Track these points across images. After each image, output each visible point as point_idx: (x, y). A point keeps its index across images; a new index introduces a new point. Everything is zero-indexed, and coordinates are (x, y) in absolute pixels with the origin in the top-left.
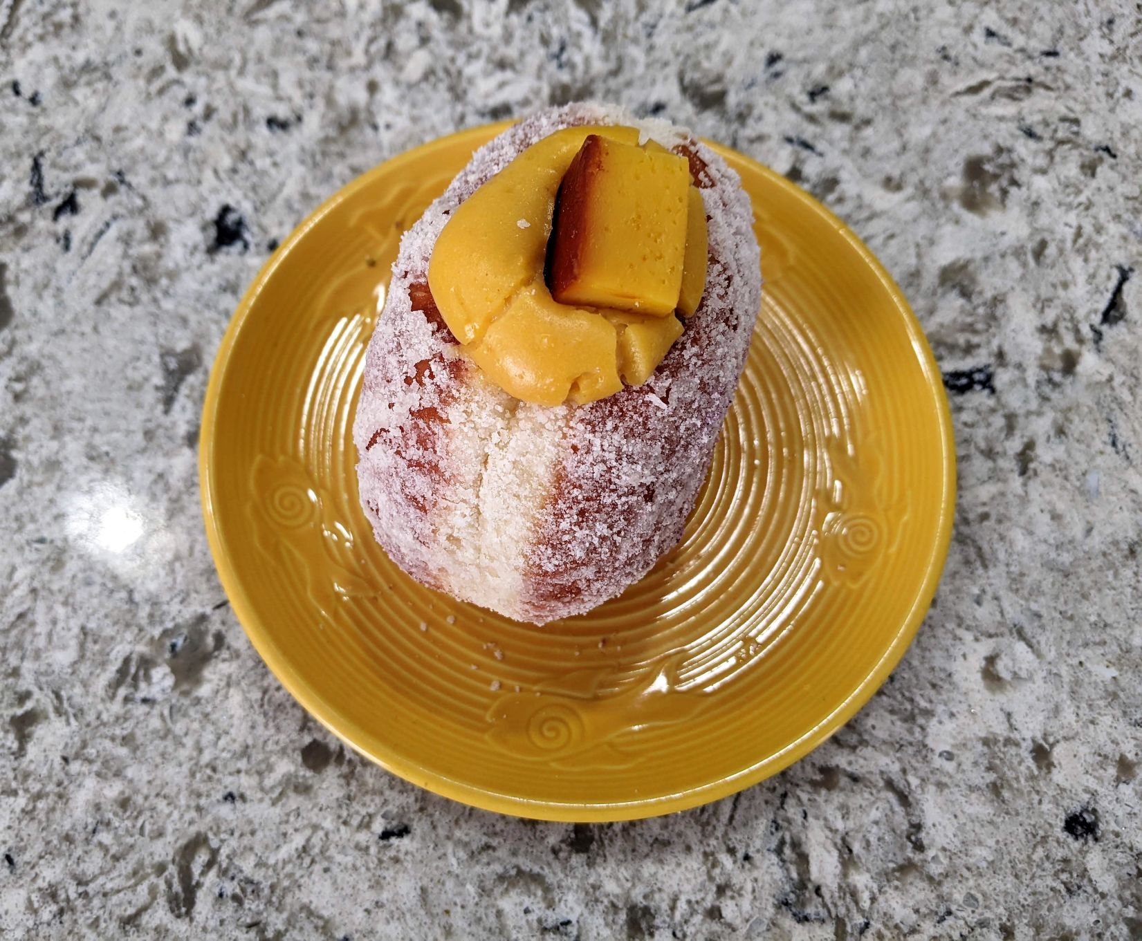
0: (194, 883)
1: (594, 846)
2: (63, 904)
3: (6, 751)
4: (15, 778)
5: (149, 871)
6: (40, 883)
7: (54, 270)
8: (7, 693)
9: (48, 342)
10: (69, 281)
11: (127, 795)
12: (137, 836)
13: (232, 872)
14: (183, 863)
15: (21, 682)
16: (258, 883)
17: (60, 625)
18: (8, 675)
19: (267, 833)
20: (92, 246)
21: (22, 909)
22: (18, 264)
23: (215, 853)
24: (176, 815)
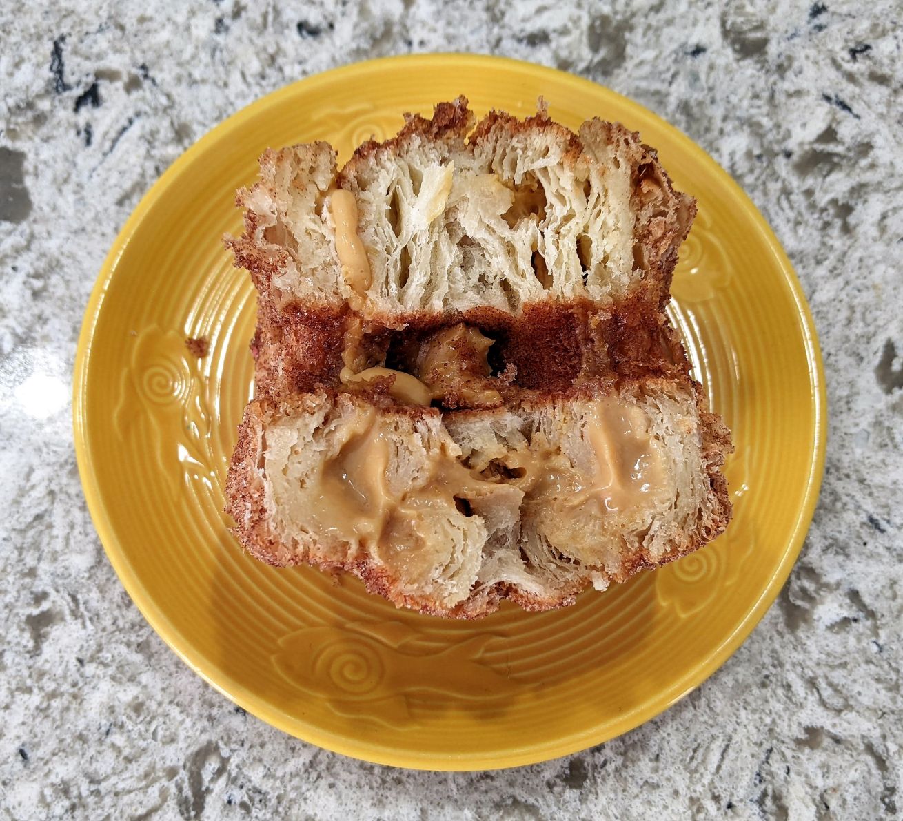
0: (203, 789)
1: (587, 783)
2: (75, 801)
3: (21, 649)
4: (30, 676)
5: (161, 774)
6: (53, 779)
7: (75, 164)
8: (23, 593)
9: (68, 238)
10: (91, 176)
11: (140, 700)
12: (150, 740)
13: (241, 781)
14: (194, 768)
15: (37, 582)
16: (266, 794)
17: (78, 529)
18: (24, 575)
19: (276, 746)
20: (115, 141)
21: (35, 800)
22: (37, 154)
23: (225, 761)
24: (188, 722)
